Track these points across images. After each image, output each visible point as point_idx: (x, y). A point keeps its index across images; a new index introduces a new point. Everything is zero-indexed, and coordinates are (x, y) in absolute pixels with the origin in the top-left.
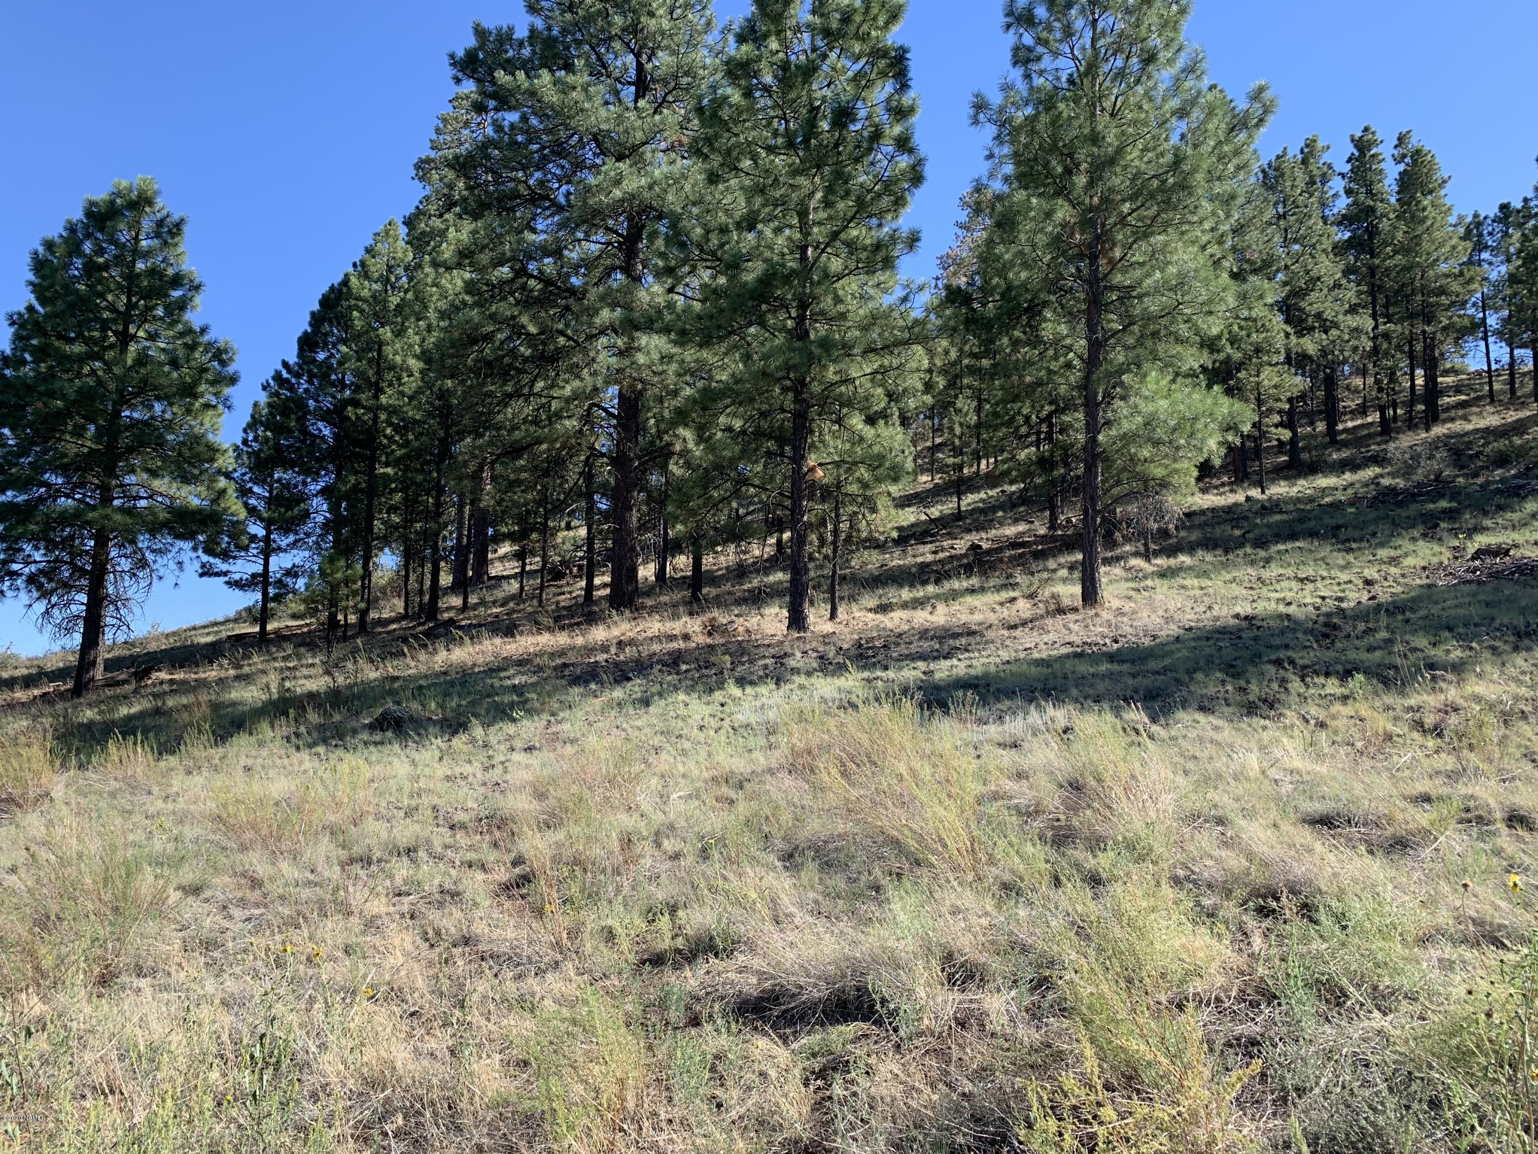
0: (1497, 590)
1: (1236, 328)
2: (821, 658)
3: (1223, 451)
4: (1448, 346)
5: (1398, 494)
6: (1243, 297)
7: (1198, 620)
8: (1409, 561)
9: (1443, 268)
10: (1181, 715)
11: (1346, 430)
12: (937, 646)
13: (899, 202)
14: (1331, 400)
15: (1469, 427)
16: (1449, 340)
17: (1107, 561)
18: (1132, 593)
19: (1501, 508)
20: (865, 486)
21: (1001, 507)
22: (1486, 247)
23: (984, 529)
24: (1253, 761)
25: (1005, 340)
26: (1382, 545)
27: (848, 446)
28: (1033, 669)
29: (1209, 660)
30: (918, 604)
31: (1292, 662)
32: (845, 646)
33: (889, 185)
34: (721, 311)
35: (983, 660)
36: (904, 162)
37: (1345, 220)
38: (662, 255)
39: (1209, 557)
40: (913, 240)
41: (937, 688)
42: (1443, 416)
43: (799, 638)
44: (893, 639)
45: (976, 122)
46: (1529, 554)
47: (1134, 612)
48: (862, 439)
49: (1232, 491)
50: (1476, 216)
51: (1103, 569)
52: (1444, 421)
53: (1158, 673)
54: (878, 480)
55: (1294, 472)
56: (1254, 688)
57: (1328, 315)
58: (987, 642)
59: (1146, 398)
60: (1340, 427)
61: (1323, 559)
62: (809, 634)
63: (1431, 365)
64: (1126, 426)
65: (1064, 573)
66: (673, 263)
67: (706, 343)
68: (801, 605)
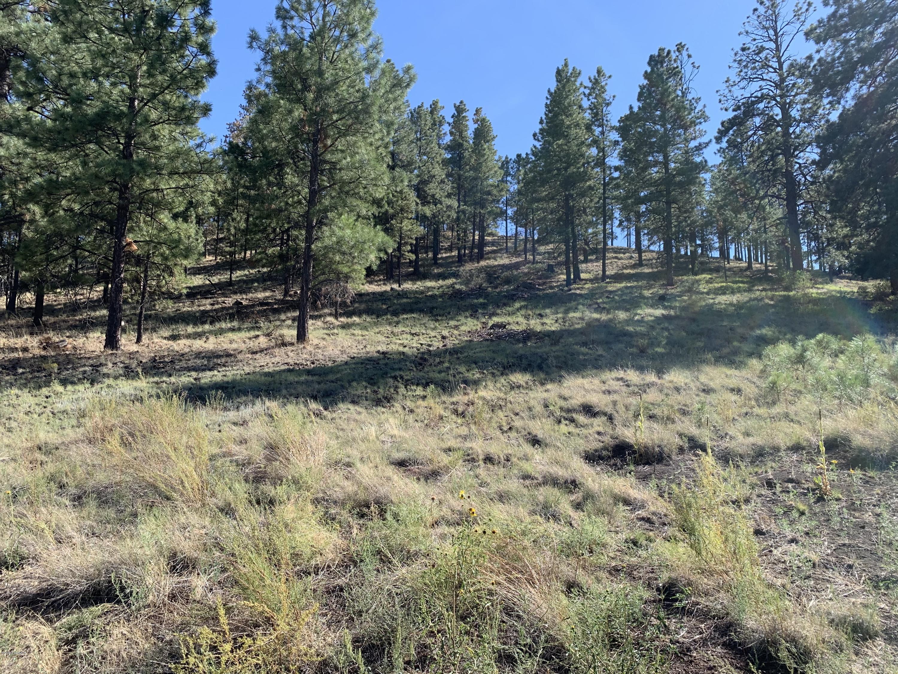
0: (498, 345)
1: (391, 195)
2: (126, 367)
3: (378, 262)
4: (490, 221)
5: (461, 294)
6: (393, 179)
7: (359, 353)
8: (463, 328)
9: (491, 181)
10: (341, 405)
11: (442, 258)
12: (206, 363)
13: (199, 85)
14: (436, 242)
15: (496, 263)
16: (491, 218)
17: (312, 317)
18: (326, 336)
19: (505, 305)
20: (166, 259)
21: (257, 280)
22: (510, 174)
23: (245, 293)
24: (373, 431)
25: (264, 181)
26: (452, 319)
27: (155, 232)
28: (263, 378)
29: (361, 375)
30: (198, 336)
31: (402, 378)
32: (144, 361)
33: (193, 73)
34: (67, 129)
35: (232, 372)
36: (204, 60)
37: (449, 148)
38: (23, 83)
39: (368, 319)
40: (206, 110)
41: (201, 388)
42: (486, 256)
43: (112, 354)
44: (178, 357)
45: (251, 47)
46: (514, 328)
47: (325, 347)
48: (165, 228)
49: (384, 284)
50: (507, 158)
51: (310, 322)
52: (486, 259)
53: (333, 382)
54: (174, 256)
55: (415, 277)
56: (381, 390)
57: (437, 196)
58: (238, 361)
59: (340, 228)
60: (439, 256)
61: (424, 324)
62: (119, 352)
63: (483, 230)
64: (328, 242)
65: (289, 322)
66: (31, 90)
67: (53, 149)
68: (115, 332)
